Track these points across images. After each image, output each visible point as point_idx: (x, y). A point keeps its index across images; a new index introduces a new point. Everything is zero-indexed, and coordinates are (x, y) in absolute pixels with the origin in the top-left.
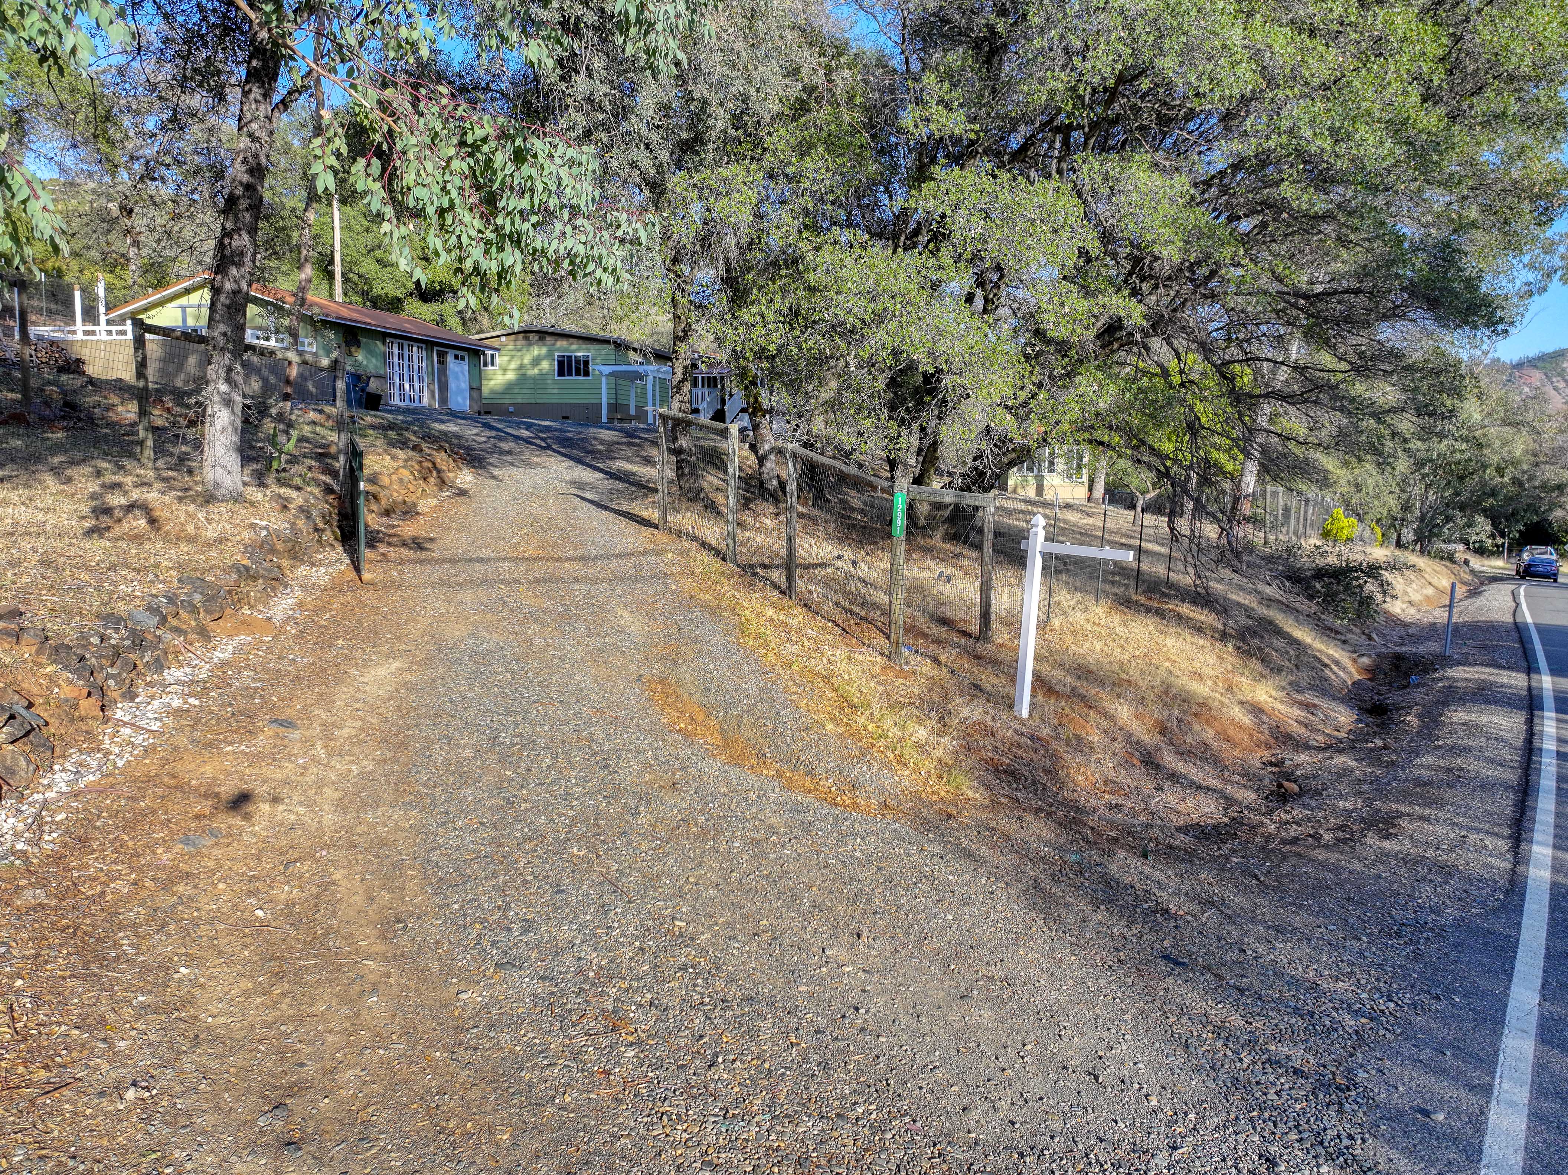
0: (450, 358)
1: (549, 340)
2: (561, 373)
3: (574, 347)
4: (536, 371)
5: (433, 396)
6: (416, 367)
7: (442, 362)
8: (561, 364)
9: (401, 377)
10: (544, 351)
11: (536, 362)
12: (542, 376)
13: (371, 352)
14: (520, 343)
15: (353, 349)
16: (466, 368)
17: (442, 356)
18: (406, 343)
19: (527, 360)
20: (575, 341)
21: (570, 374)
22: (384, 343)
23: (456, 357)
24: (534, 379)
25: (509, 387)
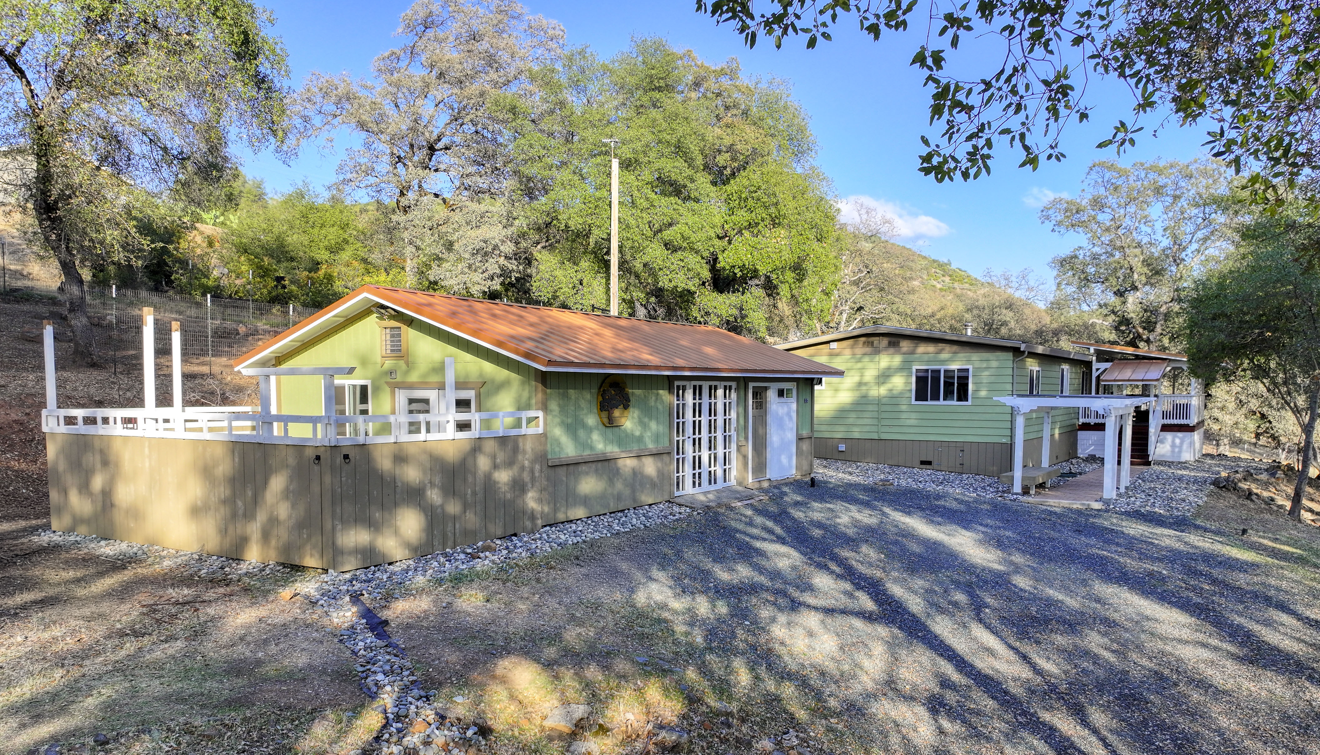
0: (772, 395)
1: (905, 345)
2: (921, 395)
3: (944, 356)
4: (883, 391)
5: (746, 464)
6: (720, 423)
7: (760, 404)
8: (921, 381)
9: (697, 443)
10: (897, 360)
11: (884, 376)
12: (894, 399)
13: (648, 412)
14: (860, 349)
15: (617, 413)
16: (794, 406)
17: (759, 394)
18: (706, 385)
19: (870, 374)
20: (947, 347)
21: (936, 397)
22: (670, 390)
23: (781, 393)
24: (879, 402)
25: (841, 414)
